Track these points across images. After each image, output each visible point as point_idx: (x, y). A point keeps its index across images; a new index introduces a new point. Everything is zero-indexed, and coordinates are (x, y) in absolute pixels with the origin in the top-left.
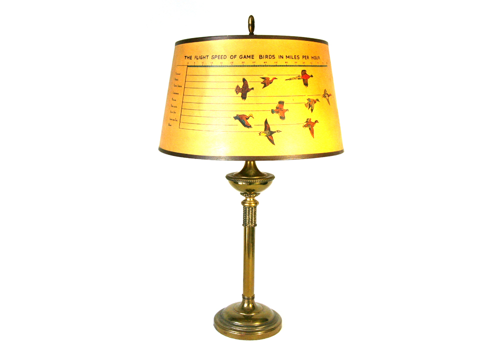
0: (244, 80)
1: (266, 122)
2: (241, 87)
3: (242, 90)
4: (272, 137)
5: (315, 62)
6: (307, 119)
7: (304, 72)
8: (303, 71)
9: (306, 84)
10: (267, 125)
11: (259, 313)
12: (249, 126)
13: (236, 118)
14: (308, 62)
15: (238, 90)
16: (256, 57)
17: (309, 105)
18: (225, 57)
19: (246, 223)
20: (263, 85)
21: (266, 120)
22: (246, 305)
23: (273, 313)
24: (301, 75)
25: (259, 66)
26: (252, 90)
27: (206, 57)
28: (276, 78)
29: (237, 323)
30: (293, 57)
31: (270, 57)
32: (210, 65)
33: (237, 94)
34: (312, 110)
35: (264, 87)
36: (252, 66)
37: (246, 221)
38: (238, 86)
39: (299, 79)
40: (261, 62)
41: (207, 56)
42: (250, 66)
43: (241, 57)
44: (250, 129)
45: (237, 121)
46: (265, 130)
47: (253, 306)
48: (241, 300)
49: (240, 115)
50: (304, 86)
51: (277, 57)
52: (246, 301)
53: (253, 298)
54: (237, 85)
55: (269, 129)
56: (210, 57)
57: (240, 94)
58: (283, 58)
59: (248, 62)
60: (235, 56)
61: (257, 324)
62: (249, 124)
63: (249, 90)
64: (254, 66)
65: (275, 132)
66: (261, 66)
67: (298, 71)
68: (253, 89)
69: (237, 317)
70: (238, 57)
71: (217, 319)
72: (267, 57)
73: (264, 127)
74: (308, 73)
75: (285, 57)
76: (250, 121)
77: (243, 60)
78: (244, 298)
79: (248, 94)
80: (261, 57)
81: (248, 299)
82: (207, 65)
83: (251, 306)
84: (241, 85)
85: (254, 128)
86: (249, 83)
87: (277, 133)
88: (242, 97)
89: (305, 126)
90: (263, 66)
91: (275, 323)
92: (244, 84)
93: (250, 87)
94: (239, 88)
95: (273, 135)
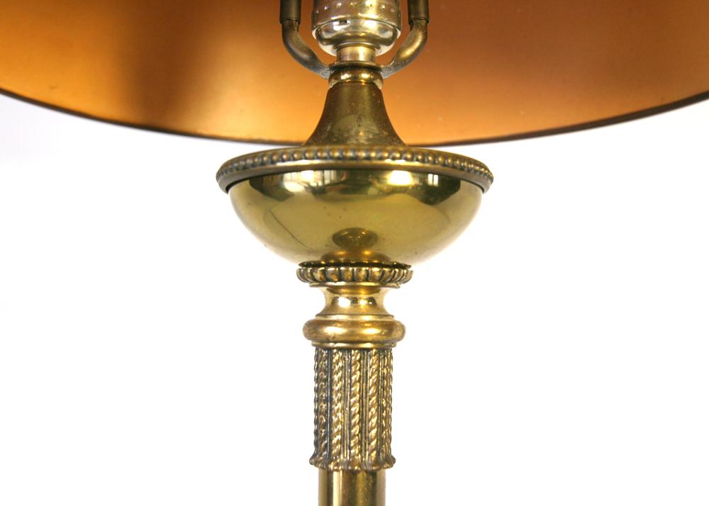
19: (329, 447)
37: (330, 435)
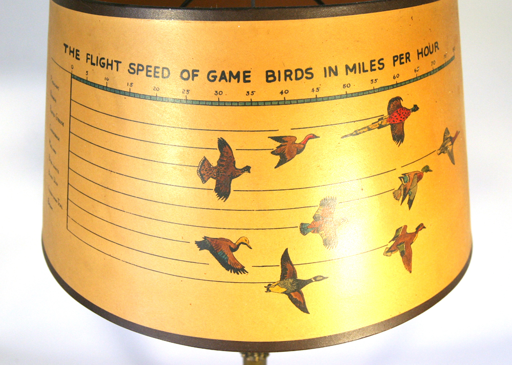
0: (222, 144)
1: (285, 258)
2: (214, 162)
3: (218, 172)
4: (302, 295)
5: (425, 64)
6: (397, 231)
7: (395, 104)
8: (391, 101)
9: (399, 137)
10: (288, 266)
12: (238, 269)
13: (202, 245)
14: (406, 71)
15: (205, 170)
16: (257, 78)
17: (405, 190)
18: (166, 72)
20: (278, 158)
21: (286, 252)
24: (386, 114)
25: (264, 103)
26: (246, 174)
27: (115, 64)
28: (314, 137)
30: (367, 67)
31: (299, 74)
32: (127, 89)
33: (204, 181)
34: (410, 203)
35: (280, 164)
36: (245, 104)
38: (205, 160)
39: (380, 127)
40: (272, 91)
41: (118, 62)
42: (238, 104)
43: (212, 77)
44: (241, 277)
45: (206, 252)
46: (283, 277)
49: (213, 239)
50: (394, 143)
51: (318, 72)
54: (201, 158)
55: (294, 274)
56: (124, 67)
57: (212, 183)
58: (336, 74)
59: (234, 90)
60: (195, 74)
62: (238, 263)
63: (236, 173)
64: (251, 103)
65: (310, 281)
66: (271, 103)
67: (379, 105)
68: (247, 169)
70: (203, 75)
72: (288, 74)
73: (279, 270)
74: (407, 104)
75: (341, 70)
76: (240, 256)
77: (220, 85)
79: (235, 184)
80: (271, 76)
82: (119, 88)
84: (214, 158)
85: (253, 274)
86: (236, 154)
87: (314, 284)
88: (217, 190)
89: (390, 251)
90: (278, 103)
92: (222, 156)
93: (239, 165)
94: (209, 164)
95: (303, 290)
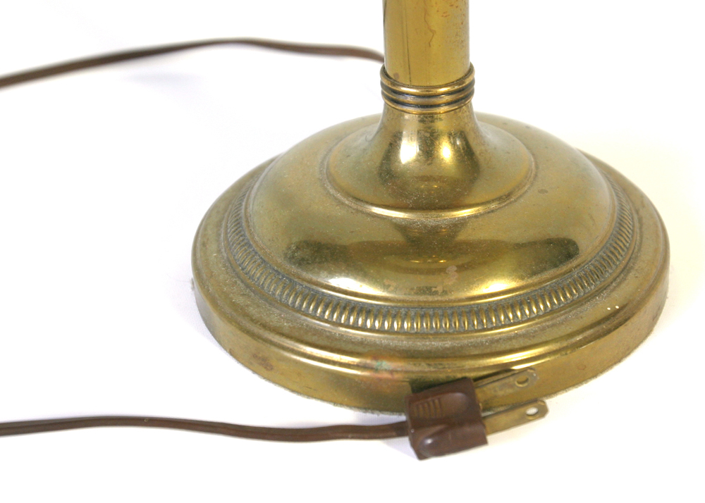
11: (505, 198)
22: (409, 151)
23: (605, 195)
29: (345, 283)
47: (467, 154)
48: (375, 105)
52: (411, 116)
53: (463, 92)
61: (497, 285)
69: (345, 240)
71: (213, 247)
78: (392, 94)
81: (427, 102)
83: (446, 152)
91: (626, 270)
